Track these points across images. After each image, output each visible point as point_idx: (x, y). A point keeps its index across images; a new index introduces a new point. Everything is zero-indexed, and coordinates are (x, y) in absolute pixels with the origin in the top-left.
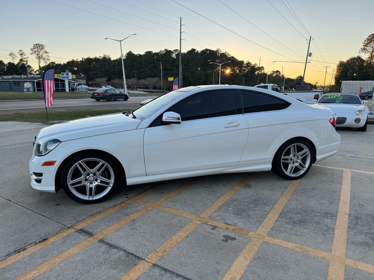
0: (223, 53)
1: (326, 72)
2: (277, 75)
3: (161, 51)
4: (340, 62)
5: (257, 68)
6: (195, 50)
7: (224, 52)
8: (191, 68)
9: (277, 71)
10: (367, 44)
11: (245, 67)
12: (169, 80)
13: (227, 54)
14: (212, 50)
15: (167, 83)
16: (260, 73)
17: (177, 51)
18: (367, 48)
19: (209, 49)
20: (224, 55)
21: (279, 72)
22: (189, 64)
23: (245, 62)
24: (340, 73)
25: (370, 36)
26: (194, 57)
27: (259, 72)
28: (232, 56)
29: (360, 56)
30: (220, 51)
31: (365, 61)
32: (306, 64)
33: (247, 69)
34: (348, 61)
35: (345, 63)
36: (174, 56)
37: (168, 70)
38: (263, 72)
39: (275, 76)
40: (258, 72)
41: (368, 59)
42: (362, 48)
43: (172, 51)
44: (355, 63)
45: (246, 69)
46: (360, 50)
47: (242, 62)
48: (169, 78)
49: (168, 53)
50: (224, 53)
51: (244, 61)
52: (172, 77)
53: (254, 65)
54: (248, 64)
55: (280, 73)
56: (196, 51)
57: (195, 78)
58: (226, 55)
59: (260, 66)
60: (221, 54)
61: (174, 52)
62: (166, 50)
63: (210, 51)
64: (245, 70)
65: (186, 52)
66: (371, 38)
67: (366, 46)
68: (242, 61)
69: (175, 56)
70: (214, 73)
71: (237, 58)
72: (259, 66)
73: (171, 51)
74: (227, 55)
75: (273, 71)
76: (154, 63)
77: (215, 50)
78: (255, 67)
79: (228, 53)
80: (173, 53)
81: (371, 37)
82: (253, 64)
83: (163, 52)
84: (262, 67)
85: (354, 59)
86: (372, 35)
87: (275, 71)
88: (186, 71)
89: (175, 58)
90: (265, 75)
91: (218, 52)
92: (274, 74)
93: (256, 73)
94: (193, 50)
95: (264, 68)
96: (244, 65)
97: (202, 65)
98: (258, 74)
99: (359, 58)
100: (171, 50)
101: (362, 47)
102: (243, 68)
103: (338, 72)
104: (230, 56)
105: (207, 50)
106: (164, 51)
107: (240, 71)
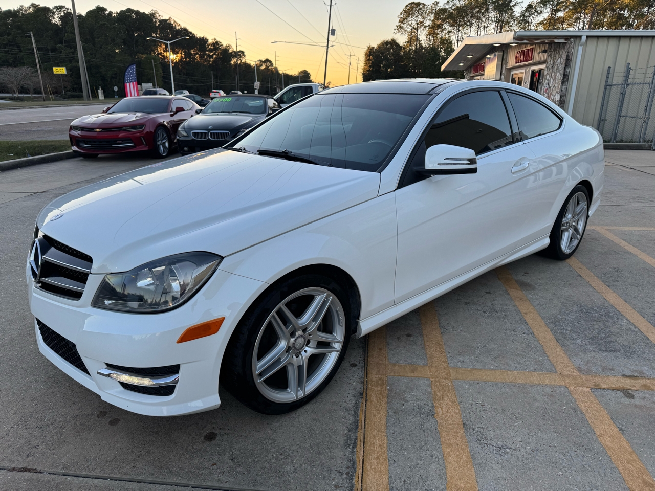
0: (165, 21)
1: (350, 63)
2: (267, 68)
3: (22, 6)
4: (369, 48)
5: (232, 53)
6: (106, 10)
7: (167, 18)
8: (101, 47)
9: (267, 61)
10: (404, 19)
11: (211, 50)
12: (55, 73)
13: (172, 23)
14: (142, 11)
15: (51, 80)
16: (239, 62)
17: (62, 10)
18: (405, 26)
19: (136, 9)
20: (166, 25)
21: (270, 62)
22: (96, 40)
23: (210, 41)
24: (370, 66)
25: (407, 6)
26: (105, 24)
27: (237, 61)
28: (183, 27)
29: (395, 39)
30: (157, 15)
31: (401, 47)
32: (327, 49)
33: (215, 54)
34: (379, 47)
35: (376, 49)
36: (56, 20)
37: (47, 50)
38: (243, 61)
39: (265, 69)
40: (235, 60)
41: (406, 44)
42: (397, 26)
43: (51, 8)
44: (388, 49)
45: (213, 55)
46: (395, 29)
47: (203, 41)
48: (54, 68)
49: (42, 13)
50: (167, 20)
51: (208, 38)
52: (62, 66)
53: (227, 47)
54: (216, 44)
55: (272, 65)
56: (107, 12)
57: (115, 69)
58: (170, 24)
59: (238, 50)
60: (160, 21)
61: (55, 10)
62: (33, 5)
63: (137, 13)
64: (212, 57)
65: (84, 14)
66: (408, 10)
67: (402, 22)
68: (203, 38)
69: (58, 20)
70: (153, 59)
71: (193, 32)
72: (235, 50)
73: (49, 8)
74: (174, 25)
75: (261, 61)
76: (9, 34)
77: (147, 13)
78: (229, 51)
79: (175, 21)
80: (54, 13)
81: (408, 8)
82: (224, 44)
83: (26, 10)
84: (240, 51)
85: (387, 43)
86: (410, 4)
87: (263, 60)
88: (91, 54)
89: (60, 23)
90: (247, 66)
91: (154, 17)
92: (262, 65)
93: (232, 62)
94: (100, 10)
95: (245, 54)
96: (208, 46)
97: (124, 43)
98: (236, 64)
99: (393, 42)
100: (47, 6)
101: (398, 24)
102: (207, 52)
103: (366, 64)
104: (179, 27)
105: (129, 10)
106: (30, 8)
107: (201, 57)
